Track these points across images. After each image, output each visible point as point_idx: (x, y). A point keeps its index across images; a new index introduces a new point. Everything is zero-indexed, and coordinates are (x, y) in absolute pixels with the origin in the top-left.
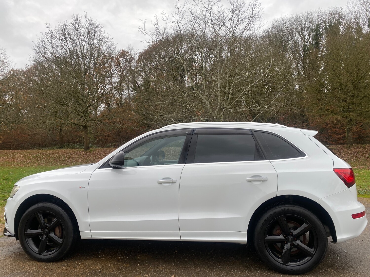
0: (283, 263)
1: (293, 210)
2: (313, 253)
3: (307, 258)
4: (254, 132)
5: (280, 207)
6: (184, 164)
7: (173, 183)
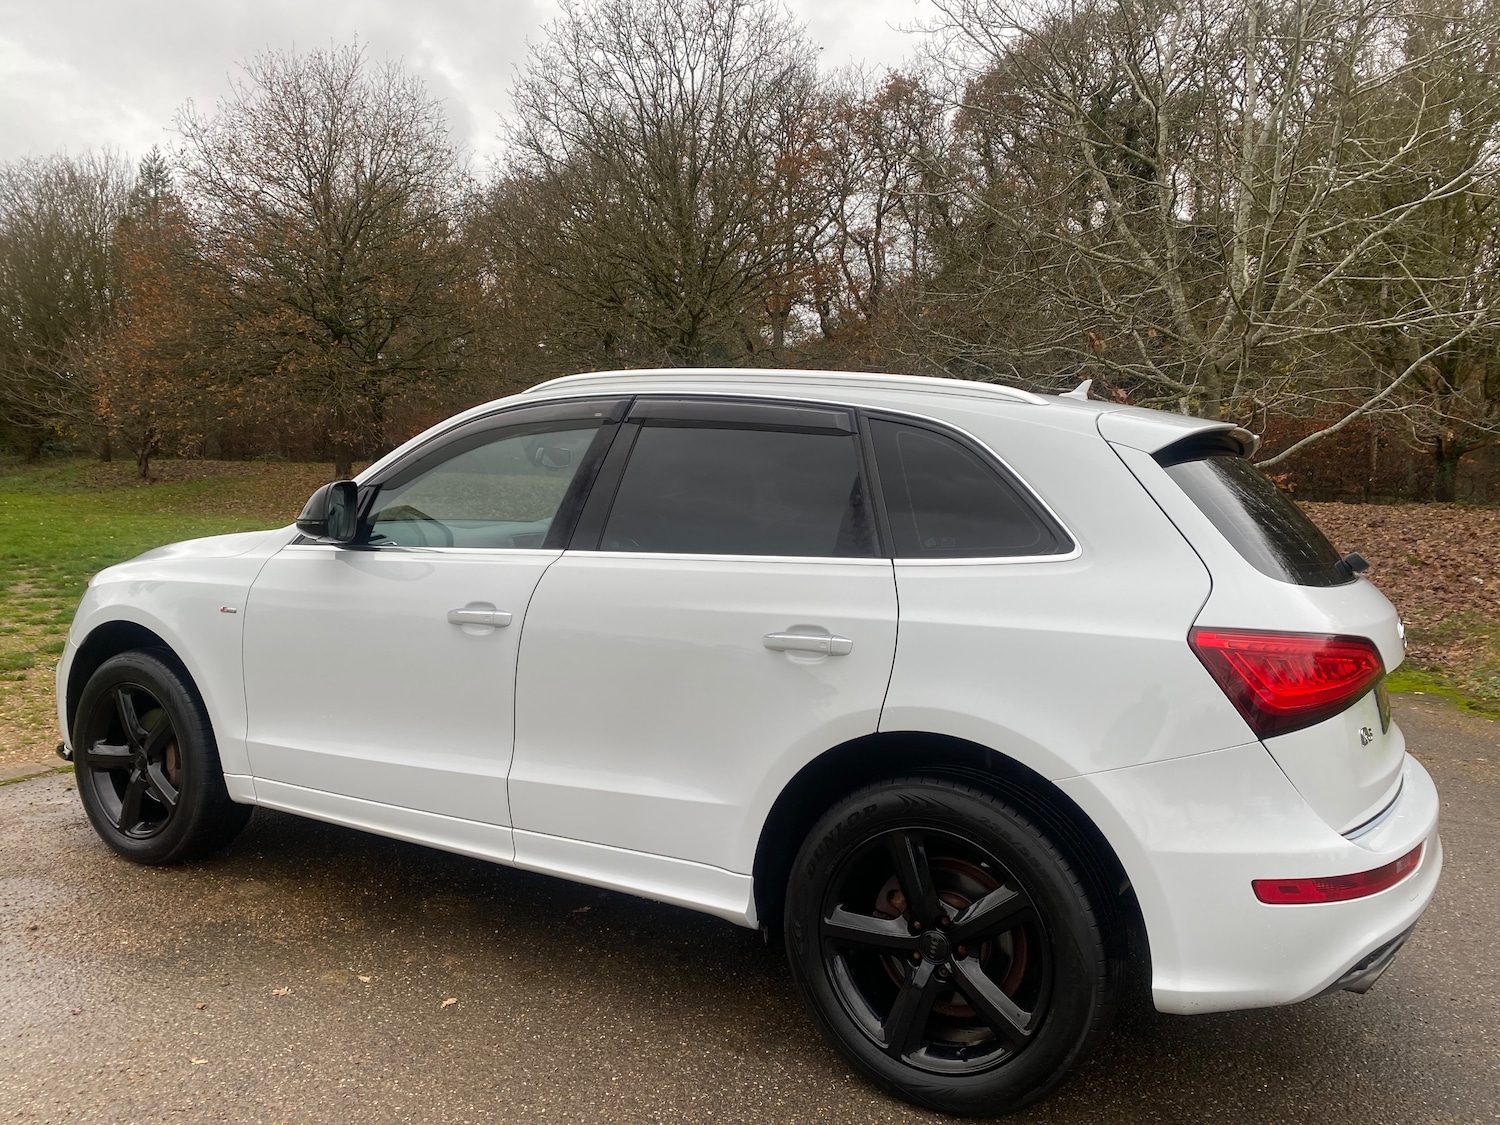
0: (885, 1046)
1: (951, 811)
2: (1027, 1033)
3: (999, 1051)
4: (865, 422)
5: (900, 788)
6: (560, 552)
7: (499, 626)
